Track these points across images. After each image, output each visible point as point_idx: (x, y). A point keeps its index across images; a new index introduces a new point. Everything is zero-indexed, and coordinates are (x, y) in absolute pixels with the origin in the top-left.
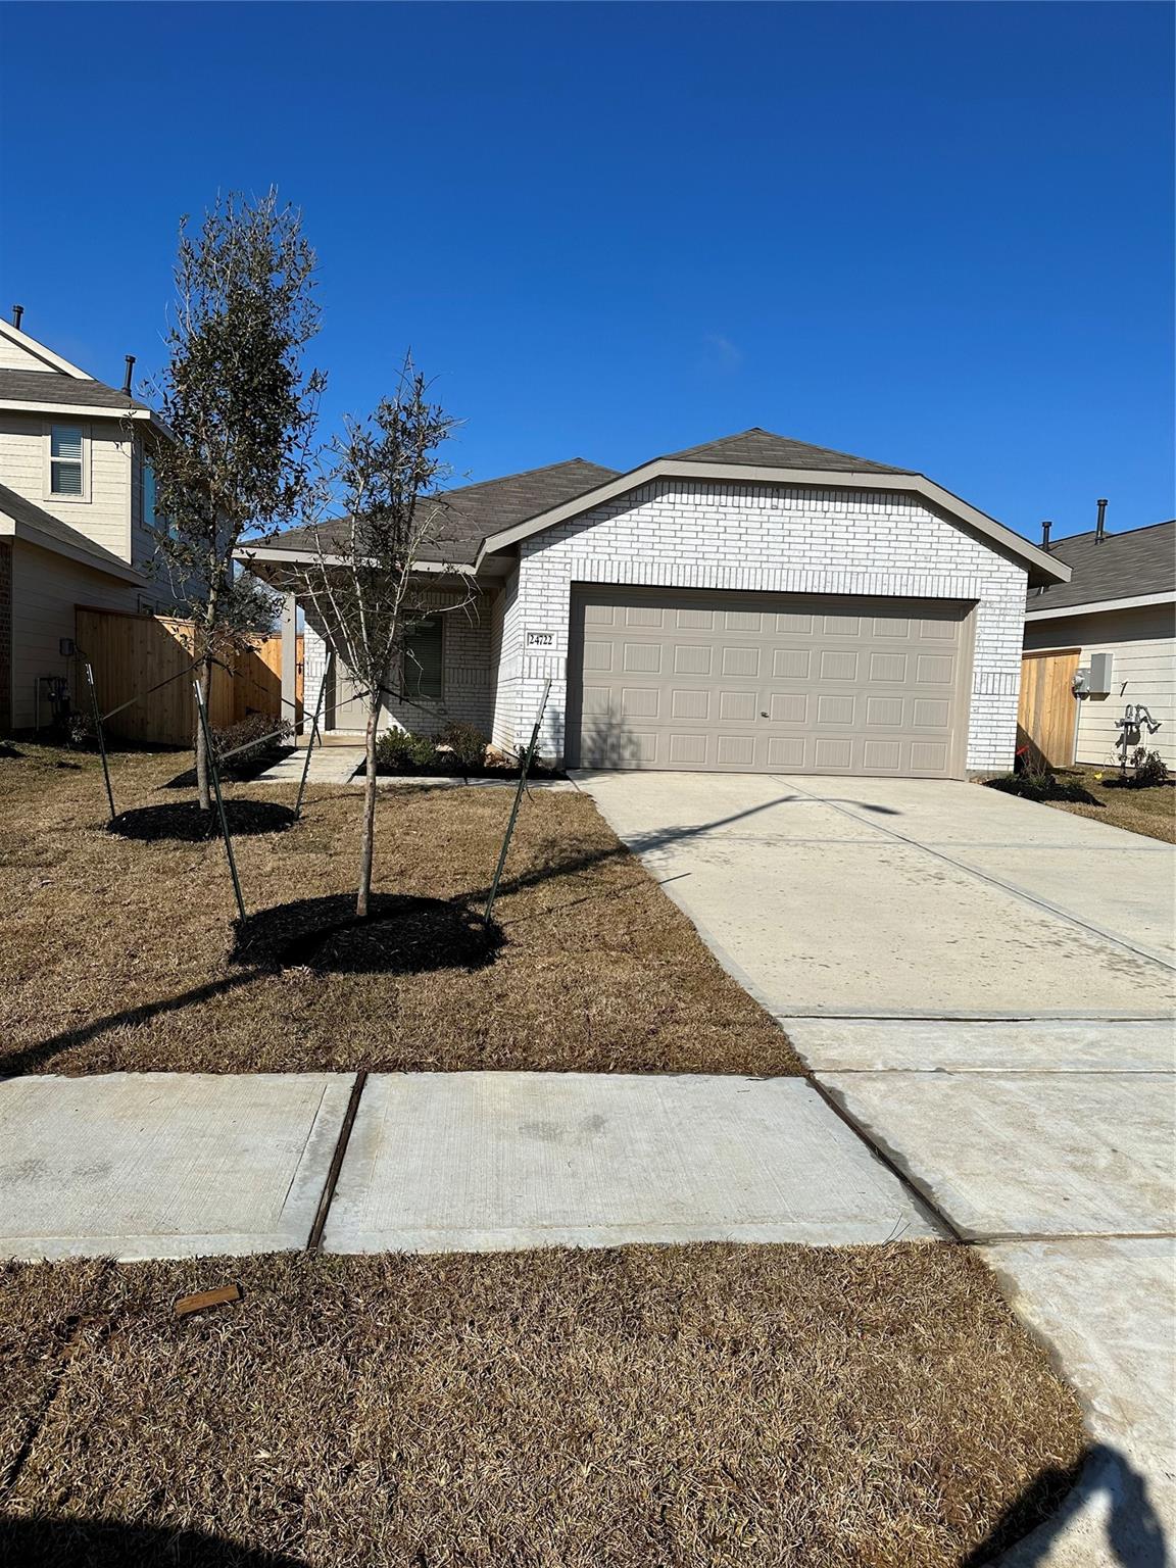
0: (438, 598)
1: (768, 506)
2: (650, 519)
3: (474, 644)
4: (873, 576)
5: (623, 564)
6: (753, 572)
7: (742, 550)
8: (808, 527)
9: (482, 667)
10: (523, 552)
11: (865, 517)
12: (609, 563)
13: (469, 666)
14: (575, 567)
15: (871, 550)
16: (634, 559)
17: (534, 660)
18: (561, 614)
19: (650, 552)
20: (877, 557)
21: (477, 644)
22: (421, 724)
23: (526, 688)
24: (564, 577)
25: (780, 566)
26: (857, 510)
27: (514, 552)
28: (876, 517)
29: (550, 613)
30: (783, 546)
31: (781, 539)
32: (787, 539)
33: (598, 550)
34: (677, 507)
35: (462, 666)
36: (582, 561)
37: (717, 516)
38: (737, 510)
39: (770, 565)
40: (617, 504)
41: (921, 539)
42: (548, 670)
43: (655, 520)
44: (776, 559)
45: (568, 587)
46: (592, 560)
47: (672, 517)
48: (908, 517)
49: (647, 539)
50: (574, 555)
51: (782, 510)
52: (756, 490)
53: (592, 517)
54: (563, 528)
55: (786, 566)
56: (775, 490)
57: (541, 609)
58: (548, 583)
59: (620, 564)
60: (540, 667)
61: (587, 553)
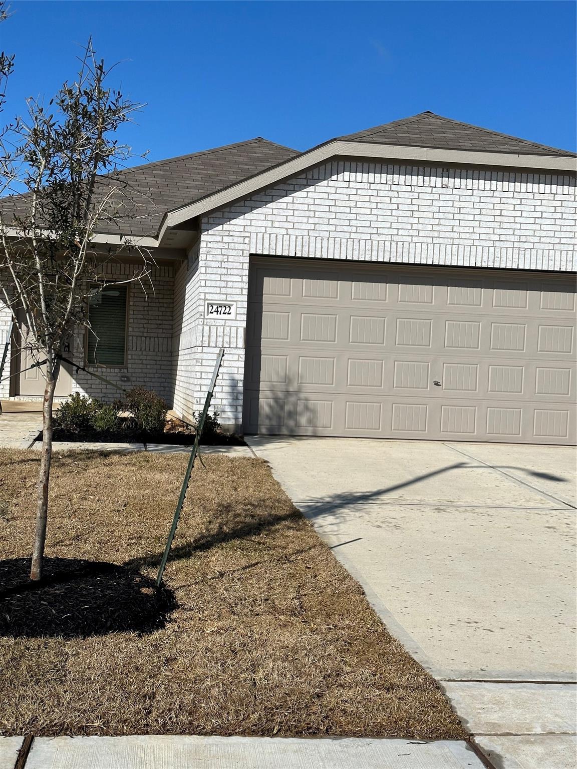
0: (123, 269)
1: (439, 185)
2: (326, 196)
3: (157, 313)
4: (540, 252)
5: (300, 238)
6: (424, 246)
7: (415, 227)
8: (477, 205)
9: (164, 335)
10: (203, 226)
11: (531, 196)
12: (286, 237)
13: (152, 335)
14: (253, 240)
15: (538, 227)
16: (311, 233)
17: (214, 329)
18: (240, 285)
19: (325, 228)
20: (544, 234)
21: (160, 313)
22: (104, 391)
23: (205, 356)
24: (243, 250)
25: (450, 241)
26: (523, 190)
27: (195, 226)
28: (542, 196)
29: (230, 284)
30: (452, 223)
31: (451, 216)
32: (457, 216)
33: (276, 224)
34: (352, 185)
35: (145, 334)
36: (260, 236)
37: (390, 194)
38: (409, 188)
39: (441, 241)
40: (294, 181)
42: (227, 339)
43: (331, 196)
44: (447, 235)
45: (247, 260)
46: (270, 234)
47: (347, 194)
48: (573, 197)
49: (323, 215)
50: (253, 229)
51: (453, 189)
52: (427, 170)
53: (270, 194)
54: (242, 203)
55: (456, 242)
56: (445, 170)
57: (221, 280)
58: (228, 255)
59: (296, 238)
60: (220, 336)
61: (266, 228)
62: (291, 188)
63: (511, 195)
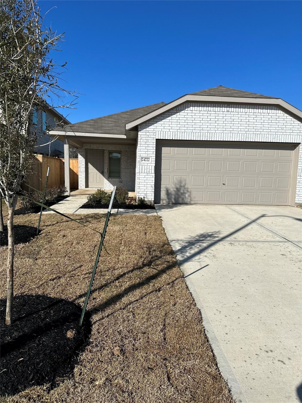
1: (226, 111)
2: (183, 116)
4: (263, 135)
5: (174, 133)
6: (220, 134)
7: (216, 127)
8: (240, 118)
10: (139, 129)
11: (260, 114)
12: (169, 132)
13: (129, 168)
14: (157, 134)
15: (262, 126)
16: (178, 131)
17: (143, 167)
18: (153, 150)
19: (183, 128)
20: (265, 128)
21: (131, 161)
23: (141, 176)
24: (153, 138)
25: (230, 132)
26: (257, 112)
27: (136, 129)
28: (264, 114)
29: (149, 150)
30: (231, 125)
31: (230, 122)
32: (232, 122)
33: (165, 128)
34: (193, 112)
35: (127, 168)
36: (160, 132)
37: (208, 115)
38: (214, 112)
39: (226, 132)
40: (172, 111)
41: (280, 122)
42: (148, 170)
43: (185, 117)
44: (229, 129)
45: (155, 141)
46: (163, 131)
47: (191, 115)
48: (275, 114)
49: (183, 124)
50: (157, 130)
51: (231, 112)
52: (221, 105)
53: (163, 116)
54: (153, 120)
55: (232, 132)
56: (228, 105)
57: (146, 149)
58: (148, 140)
59: (173, 132)
60: (146, 169)
61: (162, 129)
62: (171, 114)
63: (252, 114)
